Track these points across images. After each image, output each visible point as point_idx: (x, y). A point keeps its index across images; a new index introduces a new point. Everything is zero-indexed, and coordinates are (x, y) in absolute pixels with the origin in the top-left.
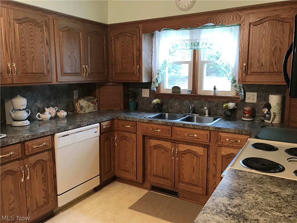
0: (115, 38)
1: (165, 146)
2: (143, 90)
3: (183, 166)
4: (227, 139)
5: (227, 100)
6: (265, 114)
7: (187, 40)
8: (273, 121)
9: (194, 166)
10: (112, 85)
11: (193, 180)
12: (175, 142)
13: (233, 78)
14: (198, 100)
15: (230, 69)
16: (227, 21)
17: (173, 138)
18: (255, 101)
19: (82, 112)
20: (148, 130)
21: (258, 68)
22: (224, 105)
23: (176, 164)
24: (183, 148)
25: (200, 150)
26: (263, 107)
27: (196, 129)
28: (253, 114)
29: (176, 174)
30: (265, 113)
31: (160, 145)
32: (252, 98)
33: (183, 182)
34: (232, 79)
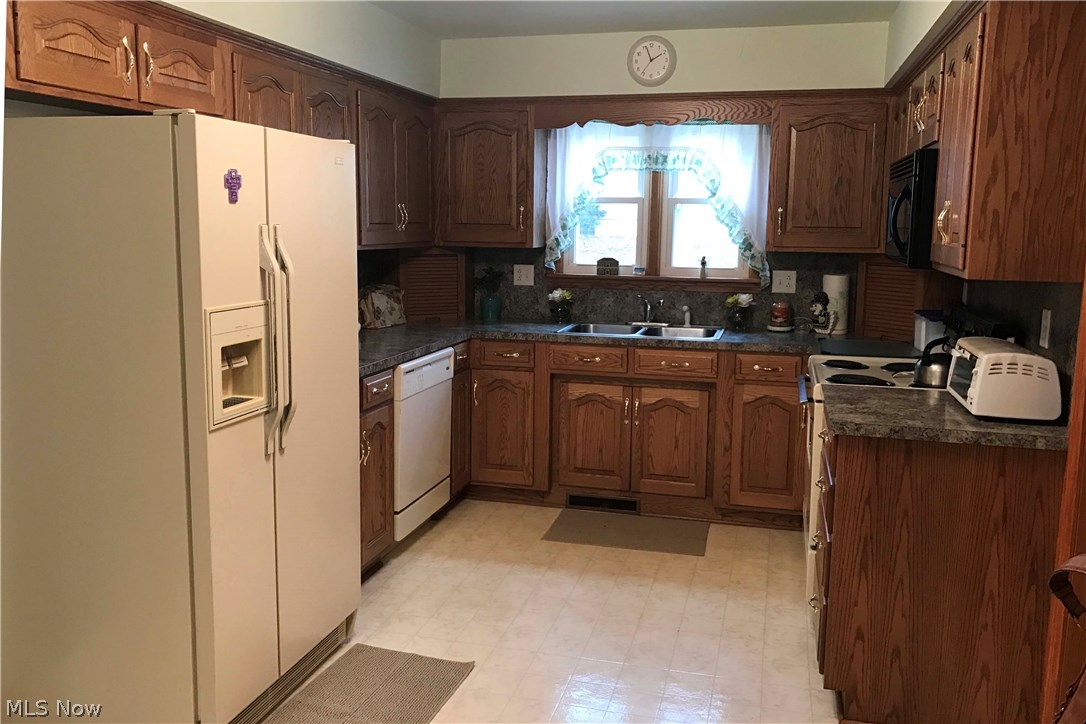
0: (456, 133)
1: (607, 396)
2: (516, 267)
3: (651, 439)
4: (757, 367)
5: (731, 290)
6: (818, 316)
7: (635, 149)
8: (833, 329)
9: (677, 433)
10: (440, 255)
11: (675, 468)
12: (632, 384)
13: (745, 240)
14: (662, 290)
15: (739, 219)
16: (742, 115)
17: (631, 375)
18: (793, 290)
19: (378, 324)
20: (566, 360)
21: (807, 218)
22: (730, 300)
23: (634, 435)
24: (651, 396)
25: (691, 398)
26: (813, 301)
27: (687, 349)
28: (790, 316)
29: (633, 458)
30: (816, 313)
31: (594, 394)
32: (785, 282)
33: (651, 476)
34: (741, 241)
